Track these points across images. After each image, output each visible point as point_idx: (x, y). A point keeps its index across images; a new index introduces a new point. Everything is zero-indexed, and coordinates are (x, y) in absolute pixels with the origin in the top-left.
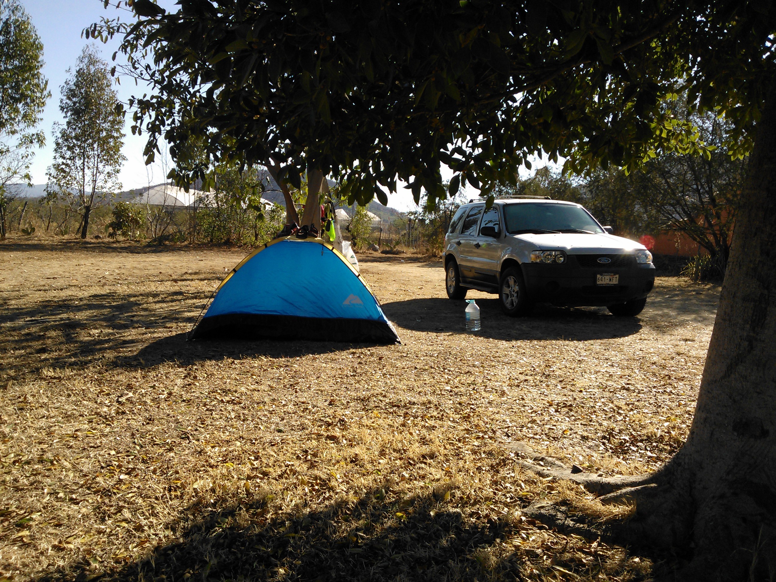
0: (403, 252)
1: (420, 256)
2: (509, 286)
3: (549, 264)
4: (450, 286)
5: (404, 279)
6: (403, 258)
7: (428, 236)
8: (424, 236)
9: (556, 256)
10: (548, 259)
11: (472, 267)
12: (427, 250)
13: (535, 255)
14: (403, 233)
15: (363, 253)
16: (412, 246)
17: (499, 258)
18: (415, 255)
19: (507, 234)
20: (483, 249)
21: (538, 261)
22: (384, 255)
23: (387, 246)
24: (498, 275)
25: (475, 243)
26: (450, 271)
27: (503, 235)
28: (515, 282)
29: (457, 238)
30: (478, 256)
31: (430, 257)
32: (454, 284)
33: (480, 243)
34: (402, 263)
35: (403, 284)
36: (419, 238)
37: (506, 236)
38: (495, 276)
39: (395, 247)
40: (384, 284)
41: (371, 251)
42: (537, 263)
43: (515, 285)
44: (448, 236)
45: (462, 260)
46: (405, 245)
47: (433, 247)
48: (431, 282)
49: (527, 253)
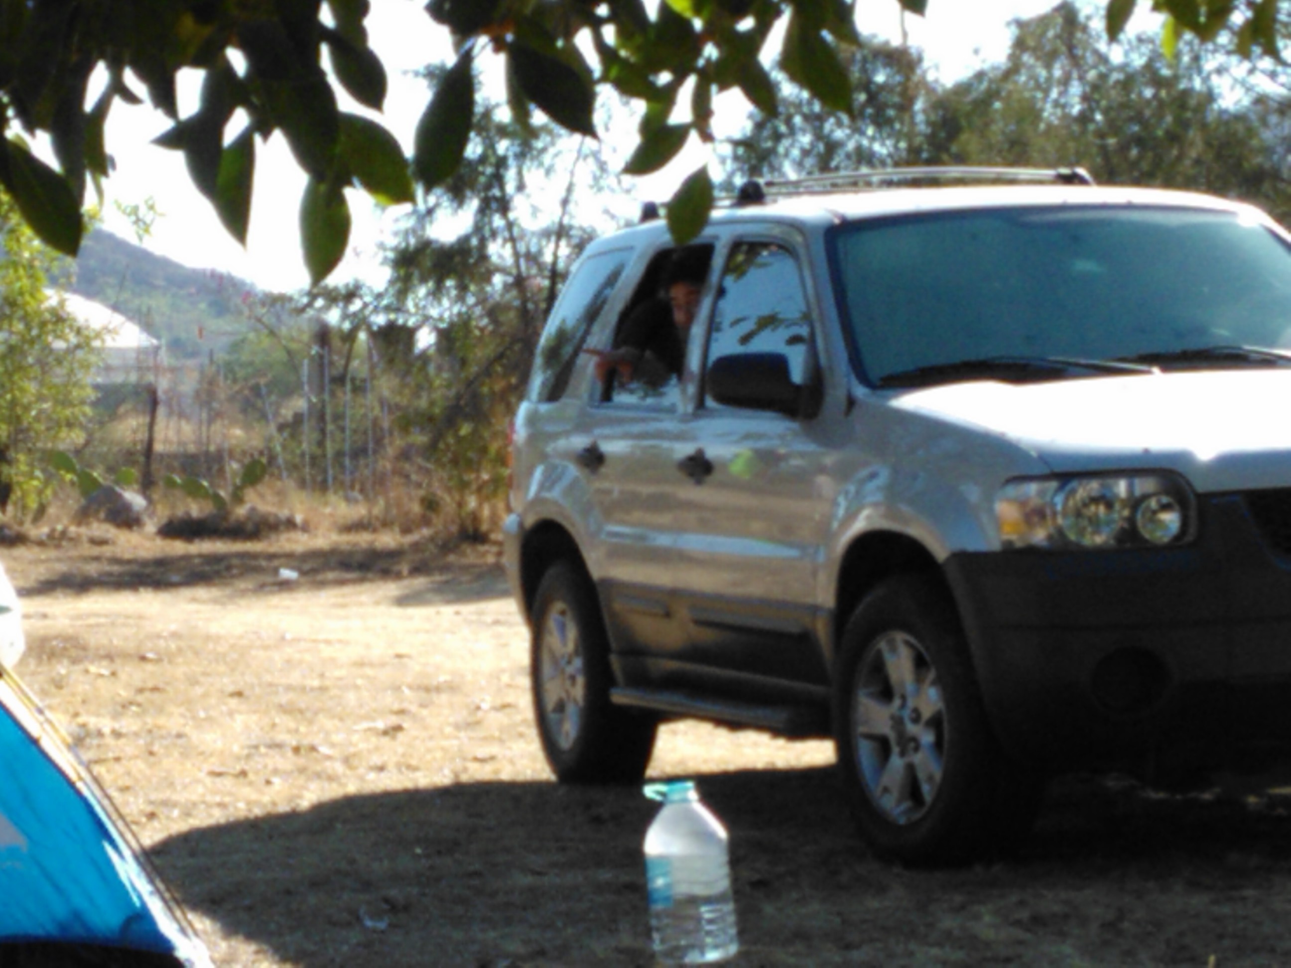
0: (290, 524)
1: (388, 540)
2: (886, 693)
3: (1099, 552)
4: (560, 707)
5: (295, 678)
6: (290, 558)
7: (427, 420)
8: (406, 423)
9: (1135, 503)
10: (1096, 524)
11: (675, 593)
12: (431, 504)
13: (1022, 503)
14: (287, 413)
15: (56, 540)
16: (345, 487)
17: (825, 533)
18: (363, 539)
19: (860, 391)
20: (734, 485)
21: (1039, 536)
22: (178, 547)
23: (193, 490)
24: (822, 631)
25: (684, 450)
26: (552, 621)
27: (835, 396)
28: (920, 663)
29: (583, 425)
30: (706, 526)
31: (447, 546)
32: (578, 691)
33: (714, 451)
34: (285, 586)
35: (286, 709)
36: (379, 442)
37: (851, 402)
38: (805, 638)
39: (238, 498)
40: (174, 721)
41: (100, 529)
42: (1031, 551)
43: (919, 680)
44: (532, 420)
45: (618, 553)
46: (302, 484)
47: (463, 486)
48: (452, 688)
49: (973, 493)
